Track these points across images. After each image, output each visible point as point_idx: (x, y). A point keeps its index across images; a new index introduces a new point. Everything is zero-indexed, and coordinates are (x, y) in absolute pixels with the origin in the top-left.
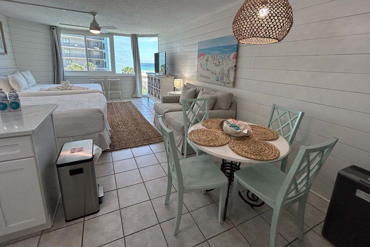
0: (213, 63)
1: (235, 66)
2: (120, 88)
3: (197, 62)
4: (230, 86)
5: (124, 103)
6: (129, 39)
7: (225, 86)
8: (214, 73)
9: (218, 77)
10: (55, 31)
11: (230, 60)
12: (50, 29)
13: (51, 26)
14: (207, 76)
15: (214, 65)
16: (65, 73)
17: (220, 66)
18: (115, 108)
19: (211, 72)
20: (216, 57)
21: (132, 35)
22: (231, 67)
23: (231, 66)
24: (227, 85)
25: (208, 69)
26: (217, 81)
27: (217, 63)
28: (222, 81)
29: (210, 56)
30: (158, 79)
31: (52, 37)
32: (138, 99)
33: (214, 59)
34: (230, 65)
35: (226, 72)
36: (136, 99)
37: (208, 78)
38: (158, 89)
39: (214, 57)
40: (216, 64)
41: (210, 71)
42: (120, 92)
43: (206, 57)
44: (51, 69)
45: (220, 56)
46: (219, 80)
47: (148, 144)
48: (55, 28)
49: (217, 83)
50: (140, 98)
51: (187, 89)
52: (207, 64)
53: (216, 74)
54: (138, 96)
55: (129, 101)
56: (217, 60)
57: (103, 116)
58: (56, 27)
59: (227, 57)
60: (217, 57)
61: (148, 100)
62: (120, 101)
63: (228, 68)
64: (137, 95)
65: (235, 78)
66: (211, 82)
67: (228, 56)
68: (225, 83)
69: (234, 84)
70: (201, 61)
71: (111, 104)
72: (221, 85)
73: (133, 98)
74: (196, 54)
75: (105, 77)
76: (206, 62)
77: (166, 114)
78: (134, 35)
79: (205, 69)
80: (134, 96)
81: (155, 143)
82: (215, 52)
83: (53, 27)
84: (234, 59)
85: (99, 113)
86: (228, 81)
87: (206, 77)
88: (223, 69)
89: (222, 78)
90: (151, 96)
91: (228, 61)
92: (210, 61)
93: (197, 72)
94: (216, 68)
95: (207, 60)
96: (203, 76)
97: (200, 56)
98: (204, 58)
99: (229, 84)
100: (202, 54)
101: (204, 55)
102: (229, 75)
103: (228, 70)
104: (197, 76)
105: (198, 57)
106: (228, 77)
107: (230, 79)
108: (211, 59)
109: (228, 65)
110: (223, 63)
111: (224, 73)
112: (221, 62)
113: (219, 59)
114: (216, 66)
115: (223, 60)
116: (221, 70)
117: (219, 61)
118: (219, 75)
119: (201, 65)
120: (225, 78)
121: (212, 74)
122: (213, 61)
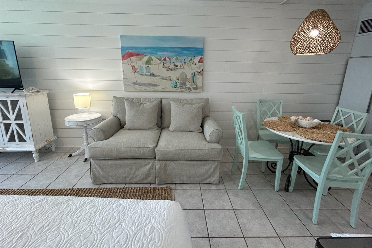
3: (122, 65)
4: (198, 91)
7: (189, 92)
9: (176, 83)
14: (152, 83)
17: (178, 70)
19: (160, 77)
20: (167, 59)
22: (197, 72)
23: (198, 71)
24: (193, 90)
25: (153, 74)
26: (176, 87)
27: (172, 66)
28: (185, 87)
29: (154, 58)
33: (165, 62)
35: (189, 76)
37: (156, 85)
39: (165, 59)
40: (169, 69)
41: (159, 76)
43: (146, 59)
45: (177, 59)
46: (178, 86)
49: (174, 90)
52: (150, 68)
53: (171, 80)
56: (171, 63)
59: (189, 60)
60: (170, 59)
63: (193, 71)
66: (162, 90)
67: (191, 60)
68: (189, 88)
70: (134, 64)
72: (182, 92)
79: (145, 73)
86: (195, 86)
87: (151, 84)
89: (184, 84)
92: (155, 63)
93: (123, 78)
94: (170, 73)
95: (148, 62)
96: (141, 83)
97: (129, 57)
98: (140, 59)
99: (197, 89)
100: (135, 54)
101: (140, 56)
102: (196, 80)
103: (193, 74)
104: (125, 84)
105: (124, 58)
106: (194, 82)
107: (197, 83)
108: (159, 62)
110: (183, 67)
111: (186, 78)
112: (178, 66)
113: (174, 63)
114: (170, 71)
115: (182, 64)
116: (180, 74)
117: (175, 65)
118: (177, 81)
119: (134, 69)
120: (190, 84)
121: (163, 80)
122: (164, 64)
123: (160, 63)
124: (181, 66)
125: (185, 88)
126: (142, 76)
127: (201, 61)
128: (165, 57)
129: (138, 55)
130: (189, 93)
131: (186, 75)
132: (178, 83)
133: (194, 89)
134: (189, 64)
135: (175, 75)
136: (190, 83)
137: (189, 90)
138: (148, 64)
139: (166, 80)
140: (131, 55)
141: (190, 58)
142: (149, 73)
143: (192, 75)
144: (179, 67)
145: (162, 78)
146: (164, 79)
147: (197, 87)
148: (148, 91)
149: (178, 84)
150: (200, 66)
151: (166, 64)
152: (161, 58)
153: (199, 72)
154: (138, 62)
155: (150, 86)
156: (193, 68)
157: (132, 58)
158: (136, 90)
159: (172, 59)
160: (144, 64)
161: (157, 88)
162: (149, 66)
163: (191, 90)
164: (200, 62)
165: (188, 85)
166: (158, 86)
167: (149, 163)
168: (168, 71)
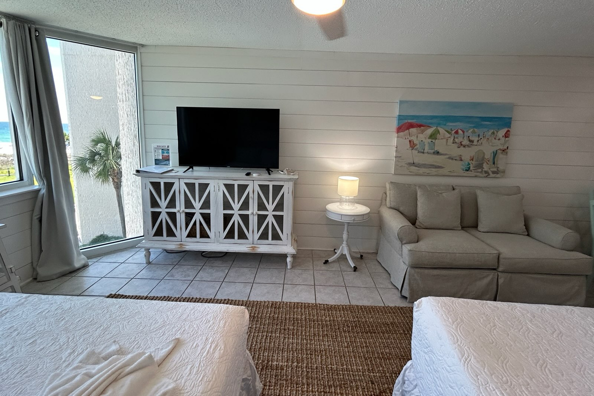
3: (396, 139)
4: (498, 176)
7: (486, 177)
8: (458, 158)
9: (469, 164)
11: (496, 138)
14: (435, 164)
19: (448, 156)
20: (460, 132)
22: (500, 149)
23: (502, 148)
24: (492, 175)
25: (438, 153)
26: (467, 170)
27: (466, 142)
28: (480, 170)
29: (441, 130)
33: (456, 136)
34: (498, 146)
35: (488, 155)
37: (439, 167)
39: (457, 132)
40: (462, 145)
41: (446, 154)
43: (430, 131)
45: (474, 132)
46: (471, 168)
49: (465, 174)
52: (434, 143)
53: (461, 160)
56: (465, 138)
59: (490, 133)
60: (463, 132)
63: (495, 149)
66: (448, 174)
67: (493, 133)
68: (486, 172)
70: (414, 138)
72: (476, 176)
76: (430, 140)
79: (425, 151)
86: (495, 170)
87: (433, 165)
88: (481, 153)
89: (480, 166)
91: (494, 141)
92: (442, 137)
93: (396, 157)
94: (462, 151)
95: (433, 136)
96: (419, 164)
97: (408, 128)
98: (422, 132)
99: (498, 173)
100: (416, 124)
101: (422, 128)
102: (497, 161)
103: (494, 153)
104: (396, 165)
105: (399, 129)
106: (494, 163)
107: (499, 166)
108: (448, 135)
109: (492, 146)
110: (482, 143)
111: (483, 158)
112: (474, 141)
113: (469, 137)
114: (462, 148)
115: (480, 138)
116: (476, 152)
117: (469, 139)
118: (470, 162)
119: (412, 145)
120: (488, 166)
121: (450, 161)
122: (454, 138)
123: (450, 137)
124: (478, 141)
125: (481, 172)
126: (422, 154)
127: (507, 135)
128: (458, 130)
129: (420, 126)
130: (486, 179)
131: (484, 153)
132: (471, 164)
133: (494, 172)
134: (490, 139)
135: (467, 154)
136: (488, 164)
137: (487, 175)
138: (433, 139)
139: (456, 160)
140: (411, 126)
141: (493, 131)
142: (433, 151)
143: (492, 154)
144: (475, 143)
145: (449, 158)
146: (452, 159)
147: (498, 170)
148: (428, 175)
149: (471, 166)
150: (505, 142)
151: (457, 138)
152: (452, 131)
153: (503, 151)
154: (419, 135)
155: (431, 168)
156: (494, 144)
157: (412, 130)
158: (411, 174)
159: (467, 131)
160: (427, 139)
161: (441, 171)
162: (434, 141)
163: (489, 175)
164: (505, 136)
165: (486, 167)
166: (442, 168)
167: (488, 276)
168: (459, 147)
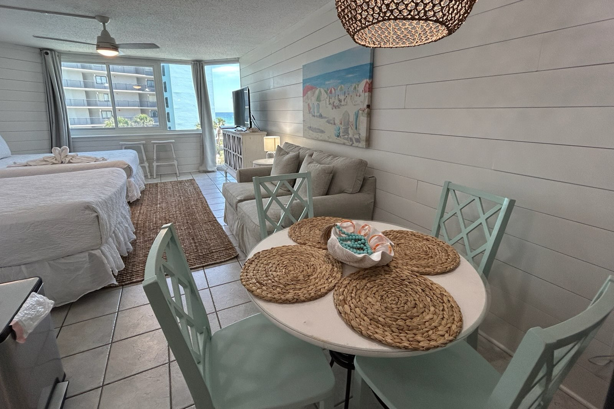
0: (330, 104)
1: (368, 106)
2: (174, 156)
3: (302, 103)
4: (360, 145)
5: (181, 182)
6: (189, 69)
7: (351, 145)
8: (332, 122)
9: (339, 129)
10: (49, 58)
11: (358, 94)
12: (41, 54)
13: (41, 49)
15: (330, 107)
16: (72, 133)
17: (342, 107)
18: (161, 194)
19: (326, 120)
20: (333, 91)
21: (194, 61)
23: (362, 107)
24: (356, 144)
25: (321, 116)
26: (338, 136)
27: (337, 103)
28: (346, 136)
29: (323, 91)
30: (238, 137)
31: (44, 68)
32: (208, 174)
33: (330, 95)
34: (358, 105)
35: (352, 118)
36: (205, 175)
37: (322, 132)
38: (239, 155)
39: (331, 92)
40: (334, 105)
41: (325, 118)
42: (175, 163)
43: (317, 92)
44: (45, 125)
45: (341, 90)
47: (203, 267)
48: (49, 52)
49: (337, 141)
50: (213, 172)
51: (283, 155)
53: (335, 124)
54: (210, 169)
55: (191, 178)
56: (336, 97)
57: (97, 217)
58: (51, 50)
59: (352, 89)
60: (335, 90)
61: (226, 176)
62: (174, 179)
63: (356, 109)
64: (206, 167)
65: (370, 129)
66: (327, 139)
67: (355, 88)
69: (369, 142)
71: (157, 184)
72: (344, 144)
73: (200, 172)
74: (300, 88)
75: (148, 138)
76: (317, 102)
77: (239, 204)
78: (197, 61)
79: (315, 114)
80: (202, 169)
81: (217, 263)
82: (331, 81)
83: (44, 51)
84: (365, 92)
85: (87, 212)
86: (357, 137)
87: (319, 129)
88: (346, 114)
90: (229, 169)
91: (356, 98)
92: (323, 99)
93: (303, 121)
94: (334, 113)
95: (319, 98)
96: (313, 128)
97: (307, 92)
98: (314, 94)
99: (360, 142)
100: (310, 87)
101: (313, 90)
102: (359, 126)
103: (356, 114)
104: (303, 128)
105: (304, 94)
106: (356, 128)
107: (360, 131)
108: (326, 96)
109: (355, 105)
110: (347, 102)
111: (349, 121)
113: (338, 95)
114: (334, 109)
115: (346, 96)
116: (343, 115)
117: (339, 99)
118: (340, 126)
119: (309, 109)
120: (352, 131)
121: (328, 124)
123: (327, 98)
124: (344, 100)
127: (370, 88)
128: (331, 89)
129: (312, 88)
130: (351, 147)
133: (357, 140)
134: (353, 96)
136: (352, 129)
137: (351, 143)
139: (331, 124)
140: (308, 89)
141: (354, 85)
143: (355, 117)
144: (343, 102)
147: (359, 137)
148: (318, 139)
150: (365, 99)
151: (331, 98)
152: (328, 90)
153: (363, 111)
154: (312, 97)
155: (318, 132)
156: (356, 103)
157: (309, 93)
158: (310, 137)
159: (337, 89)
161: (323, 136)
163: (353, 143)
164: (365, 90)
166: (324, 132)
168: (332, 109)
